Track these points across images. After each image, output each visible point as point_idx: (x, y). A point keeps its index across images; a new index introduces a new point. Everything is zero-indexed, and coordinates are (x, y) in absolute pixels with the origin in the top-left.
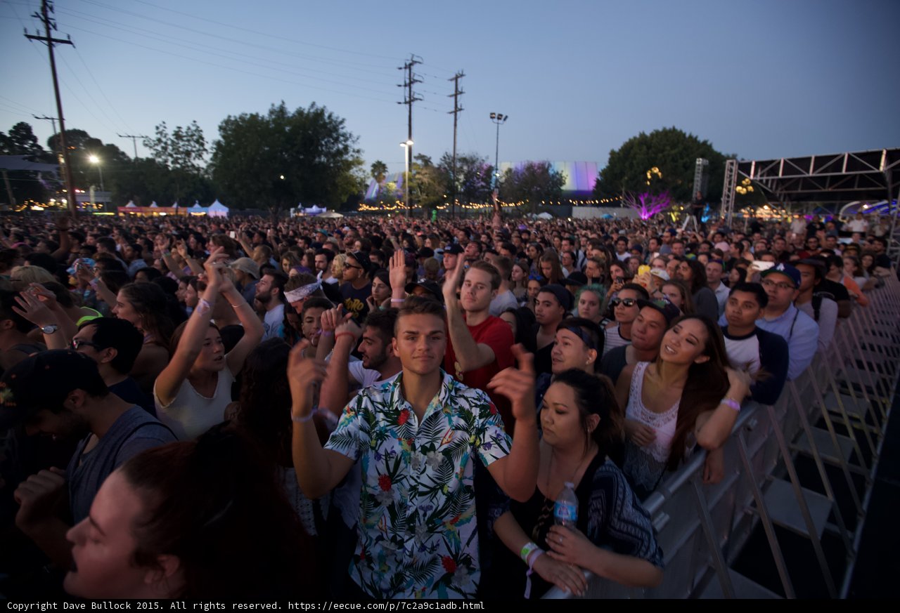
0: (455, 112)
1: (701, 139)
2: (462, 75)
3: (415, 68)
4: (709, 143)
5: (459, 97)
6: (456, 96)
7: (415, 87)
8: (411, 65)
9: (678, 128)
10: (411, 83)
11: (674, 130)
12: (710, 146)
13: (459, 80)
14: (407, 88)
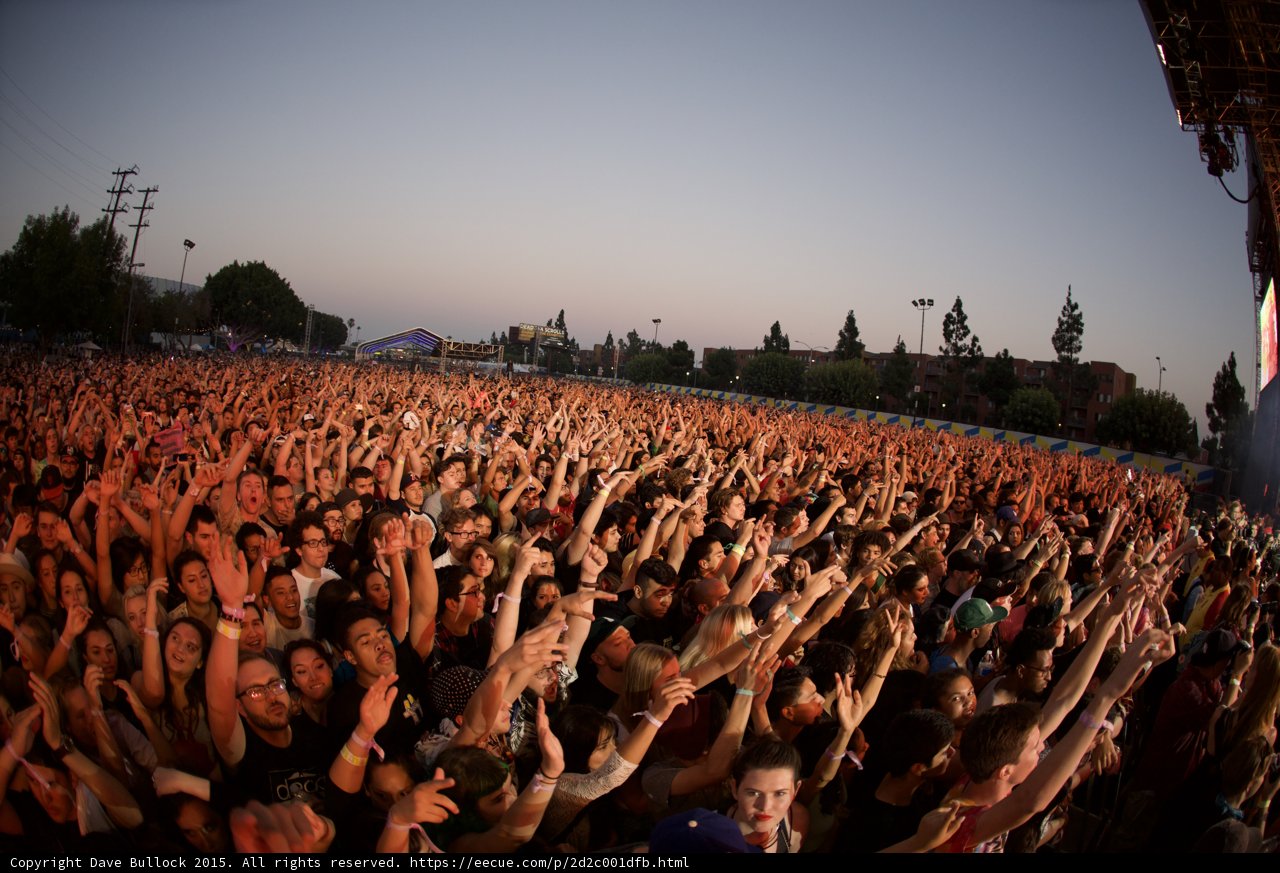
0: (139, 226)
1: (281, 277)
2: (155, 191)
3: (129, 178)
4: (286, 282)
5: (146, 211)
6: (143, 208)
7: (124, 196)
8: (126, 173)
9: (268, 265)
10: (120, 192)
11: (263, 265)
12: (288, 284)
13: (150, 194)
14: (115, 196)
